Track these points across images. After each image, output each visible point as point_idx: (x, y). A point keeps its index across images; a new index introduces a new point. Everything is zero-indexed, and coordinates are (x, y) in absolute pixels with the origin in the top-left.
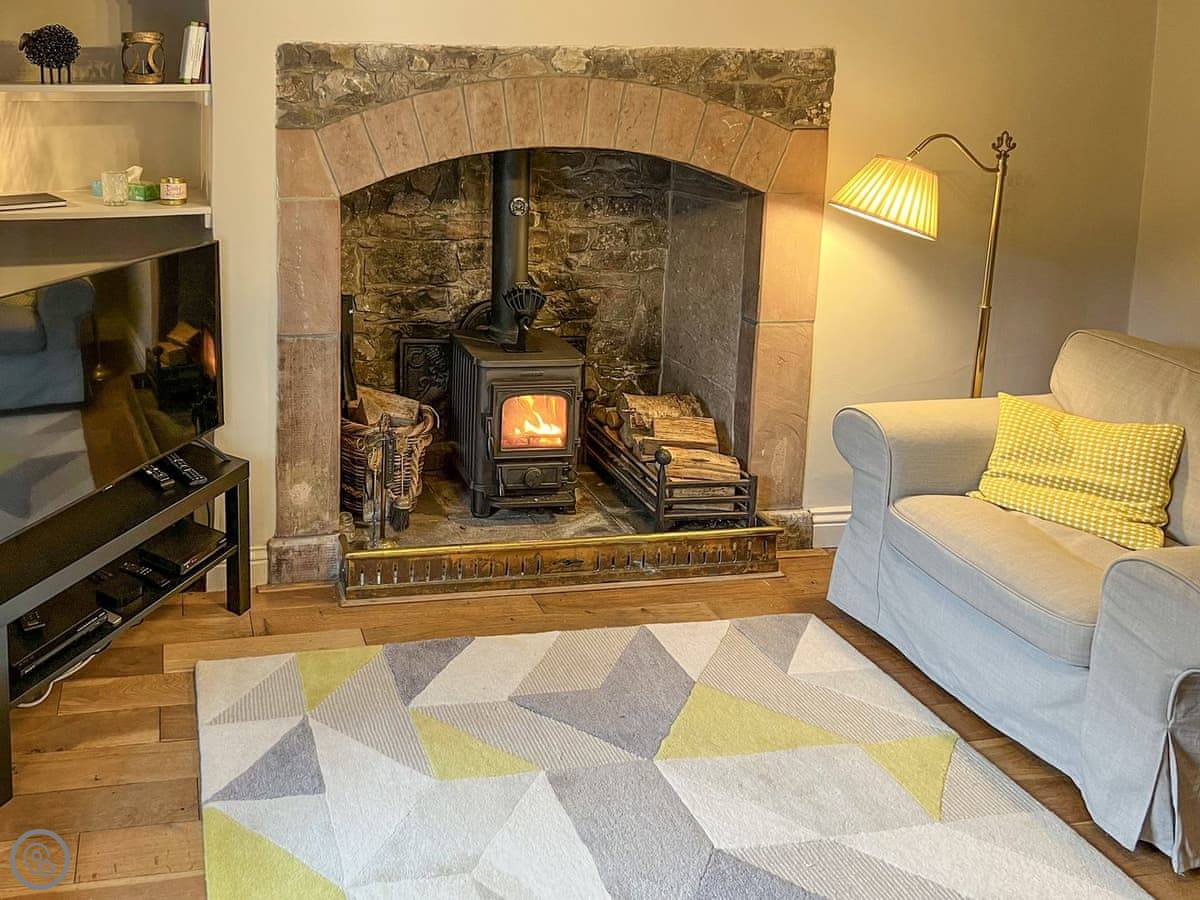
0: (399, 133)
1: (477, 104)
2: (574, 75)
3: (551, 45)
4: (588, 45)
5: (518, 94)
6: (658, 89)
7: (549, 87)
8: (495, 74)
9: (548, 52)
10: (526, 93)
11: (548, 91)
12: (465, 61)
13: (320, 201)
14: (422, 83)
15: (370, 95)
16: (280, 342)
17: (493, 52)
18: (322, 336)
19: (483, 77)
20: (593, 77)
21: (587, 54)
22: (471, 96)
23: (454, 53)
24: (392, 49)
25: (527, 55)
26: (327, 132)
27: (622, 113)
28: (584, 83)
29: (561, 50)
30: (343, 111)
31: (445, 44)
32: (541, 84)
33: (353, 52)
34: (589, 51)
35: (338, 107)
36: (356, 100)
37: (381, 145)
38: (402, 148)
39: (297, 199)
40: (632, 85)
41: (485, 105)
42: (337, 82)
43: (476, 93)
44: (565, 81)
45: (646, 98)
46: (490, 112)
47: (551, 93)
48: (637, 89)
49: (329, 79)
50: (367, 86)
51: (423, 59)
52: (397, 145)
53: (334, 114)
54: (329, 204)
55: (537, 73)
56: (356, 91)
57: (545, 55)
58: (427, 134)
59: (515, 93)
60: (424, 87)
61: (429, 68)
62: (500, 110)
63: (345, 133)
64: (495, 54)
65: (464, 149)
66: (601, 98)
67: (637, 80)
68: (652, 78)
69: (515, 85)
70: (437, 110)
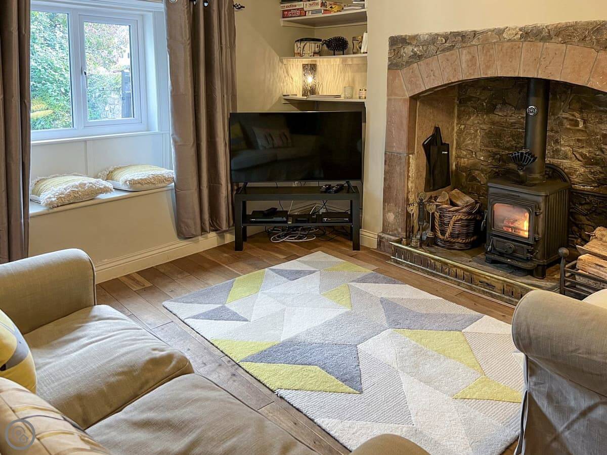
0: (432, 71)
1: (465, 57)
2: (514, 40)
3: (502, 27)
4: (522, 25)
5: (485, 51)
6: (564, 45)
7: (500, 47)
8: (474, 43)
9: (501, 30)
10: (488, 51)
11: (500, 49)
12: (460, 38)
13: (401, 99)
14: (442, 48)
15: (422, 55)
16: (385, 154)
17: (473, 33)
18: (399, 153)
19: (469, 45)
20: (525, 41)
21: (521, 30)
22: (462, 54)
23: (456, 34)
24: (430, 35)
25: (490, 33)
26: (405, 70)
27: (542, 59)
28: (520, 44)
29: (508, 29)
30: (411, 62)
31: (452, 31)
32: (496, 46)
33: (415, 37)
34: (522, 28)
35: (410, 60)
36: (417, 57)
37: (425, 76)
38: (433, 77)
39: (393, 97)
40: (547, 44)
41: (469, 57)
42: (408, 50)
43: (465, 52)
44: (509, 44)
45: (556, 50)
46: (471, 60)
47: (501, 50)
48: (550, 46)
49: (405, 49)
50: (420, 51)
51: (442, 38)
52: (431, 76)
53: (408, 63)
54: (405, 100)
55: (495, 40)
56: (415, 54)
57: (500, 32)
58: (443, 71)
59: (483, 50)
60: (443, 50)
61: (446, 42)
62: (476, 59)
63: (411, 71)
64: (475, 33)
65: (459, 78)
66: (529, 51)
67: (551, 41)
68: (560, 39)
69: (483, 48)
70: (448, 60)
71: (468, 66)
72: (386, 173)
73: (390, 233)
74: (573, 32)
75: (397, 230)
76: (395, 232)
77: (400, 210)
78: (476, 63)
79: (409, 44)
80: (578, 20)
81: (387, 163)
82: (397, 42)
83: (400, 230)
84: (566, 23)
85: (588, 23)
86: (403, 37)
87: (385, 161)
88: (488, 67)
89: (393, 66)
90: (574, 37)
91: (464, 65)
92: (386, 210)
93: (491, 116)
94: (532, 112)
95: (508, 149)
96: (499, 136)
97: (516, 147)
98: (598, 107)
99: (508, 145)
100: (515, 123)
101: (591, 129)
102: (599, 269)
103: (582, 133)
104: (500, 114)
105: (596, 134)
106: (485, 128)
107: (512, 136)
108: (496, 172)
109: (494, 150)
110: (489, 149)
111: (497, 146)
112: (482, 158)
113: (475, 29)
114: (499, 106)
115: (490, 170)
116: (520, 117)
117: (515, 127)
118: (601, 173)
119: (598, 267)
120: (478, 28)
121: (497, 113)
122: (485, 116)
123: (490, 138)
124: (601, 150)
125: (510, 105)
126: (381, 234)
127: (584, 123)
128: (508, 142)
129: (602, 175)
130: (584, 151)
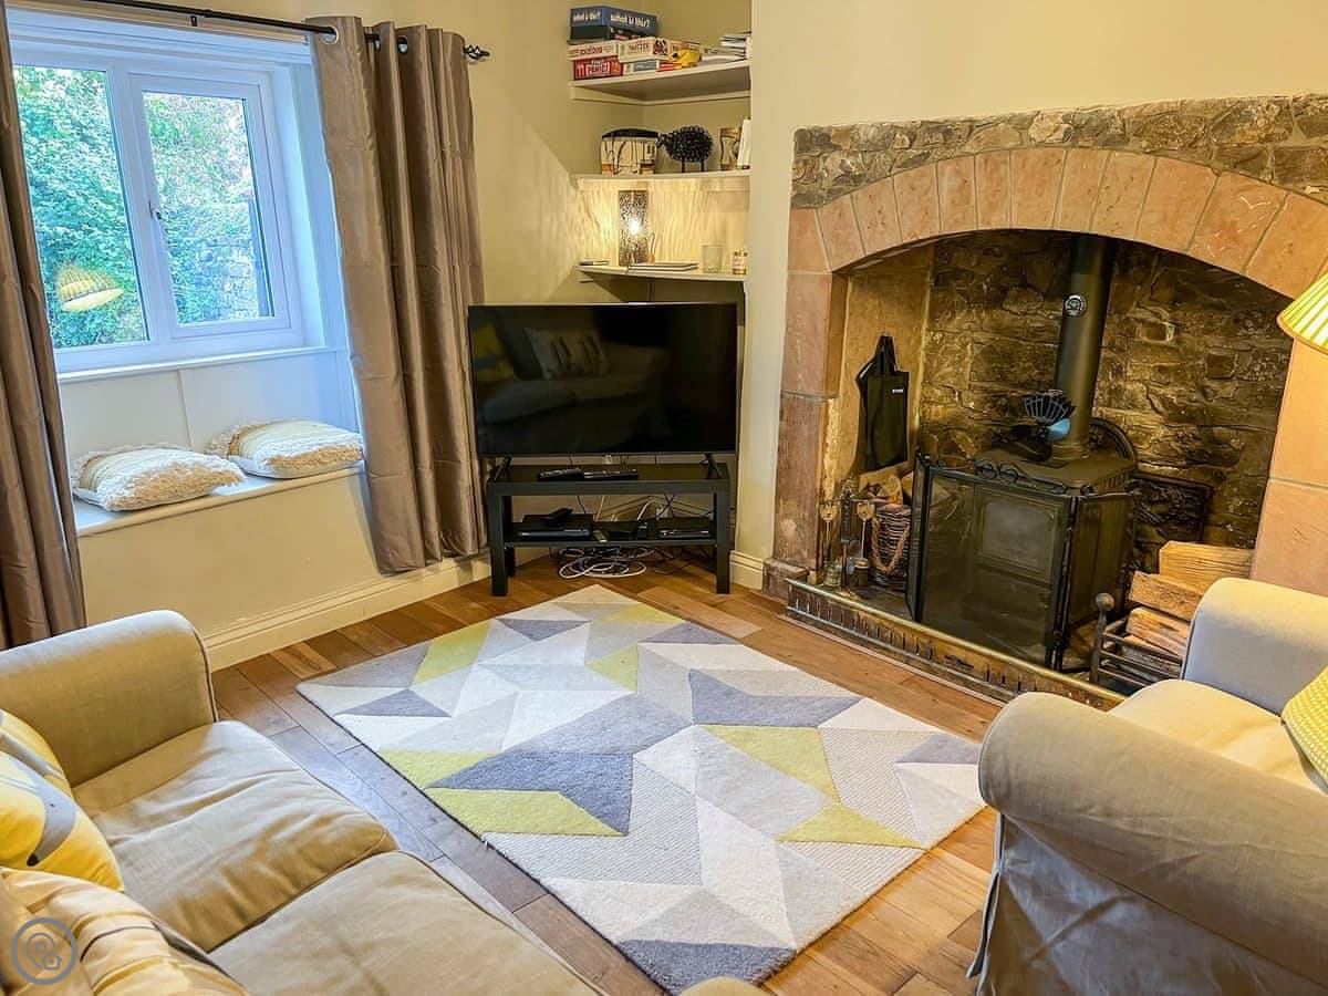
0: (879, 212)
1: (948, 182)
2: (1051, 145)
3: (1028, 111)
4: (1069, 107)
5: (989, 169)
6: (1152, 157)
7: (1021, 159)
8: (967, 149)
9: (1026, 118)
10: (996, 168)
11: (1020, 165)
12: (941, 136)
13: (816, 276)
14: (903, 160)
15: (860, 175)
16: (782, 396)
17: (969, 124)
18: (809, 396)
19: (958, 153)
20: (1073, 146)
21: (1067, 120)
22: (943, 174)
24: (880, 127)
25: (1003, 124)
26: (826, 209)
27: (1102, 191)
28: (1062, 153)
29: (1040, 116)
30: (839, 190)
31: (925, 119)
32: (1013, 157)
33: (847, 132)
34: (1068, 115)
35: (836, 187)
36: (850, 180)
37: (864, 224)
38: (881, 228)
39: (801, 272)
40: (1117, 154)
41: (957, 182)
42: (833, 163)
43: (948, 169)
44: (1039, 152)
45: (1134, 170)
46: (960, 189)
47: (1023, 167)
48: (1124, 160)
49: (828, 160)
50: (858, 166)
51: (904, 136)
52: (877, 223)
53: (833, 194)
54: (823, 278)
55: (1012, 144)
56: (848, 173)
57: (1022, 124)
58: (902, 213)
59: (986, 169)
60: (904, 165)
61: (910, 146)
62: (970, 186)
63: (838, 212)
64: (972, 126)
65: (933, 230)
66: (1079, 171)
67: (1125, 147)
68: (1144, 144)
69: (986, 161)
70: (913, 189)
71: (953, 202)
72: (782, 436)
73: (788, 559)
74: (1172, 128)
75: (800, 553)
76: (797, 558)
77: (806, 514)
78: (968, 199)
79: (836, 148)
80: (1188, 98)
81: (785, 417)
82: (812, 143)
83: (805, 554)
84: (1161, 104)
85: (1206, 105)
86: (824, 131)
87: (782, 412)
88: (993, 207)
89: (803, 200)
90: (1174, 140)
91: (945, 200)
92: (781, 513)
93: (997, 313)
94: (1075, 309)
95: (1023, 385)
96: (1008, 357)
97: (1039, 382)
98: (1207, 297)
99: (1024, 377)
100: (1041, 330)
101: (1187, 344)
102: (1166, 635)
103: (1169, 353)
104: (1015, 309)
105: (1197, 355)
106: (982, 341)
107: (1034, 358)
108: (997, 435)
109: (997, 387)
110: (986, 385)
111: (1003, 379)
112: (972, 405)
113: (973, 116)
114: (1013, 292)
115: (984, 430)
116: (1051, 317)
117: (1042, 339)
118: (1196, 438)
119: (1165, 630)
120: (980, 113)
121: (1008, 307)
122: (983, 314)
123: (991, 362)
124: (1203, 391)
125: (1036, 289)
126: (767, 562)
127: (1177, 332)
128: (1024, 370)
129: (1198, 443)
130: (1169, 392)
